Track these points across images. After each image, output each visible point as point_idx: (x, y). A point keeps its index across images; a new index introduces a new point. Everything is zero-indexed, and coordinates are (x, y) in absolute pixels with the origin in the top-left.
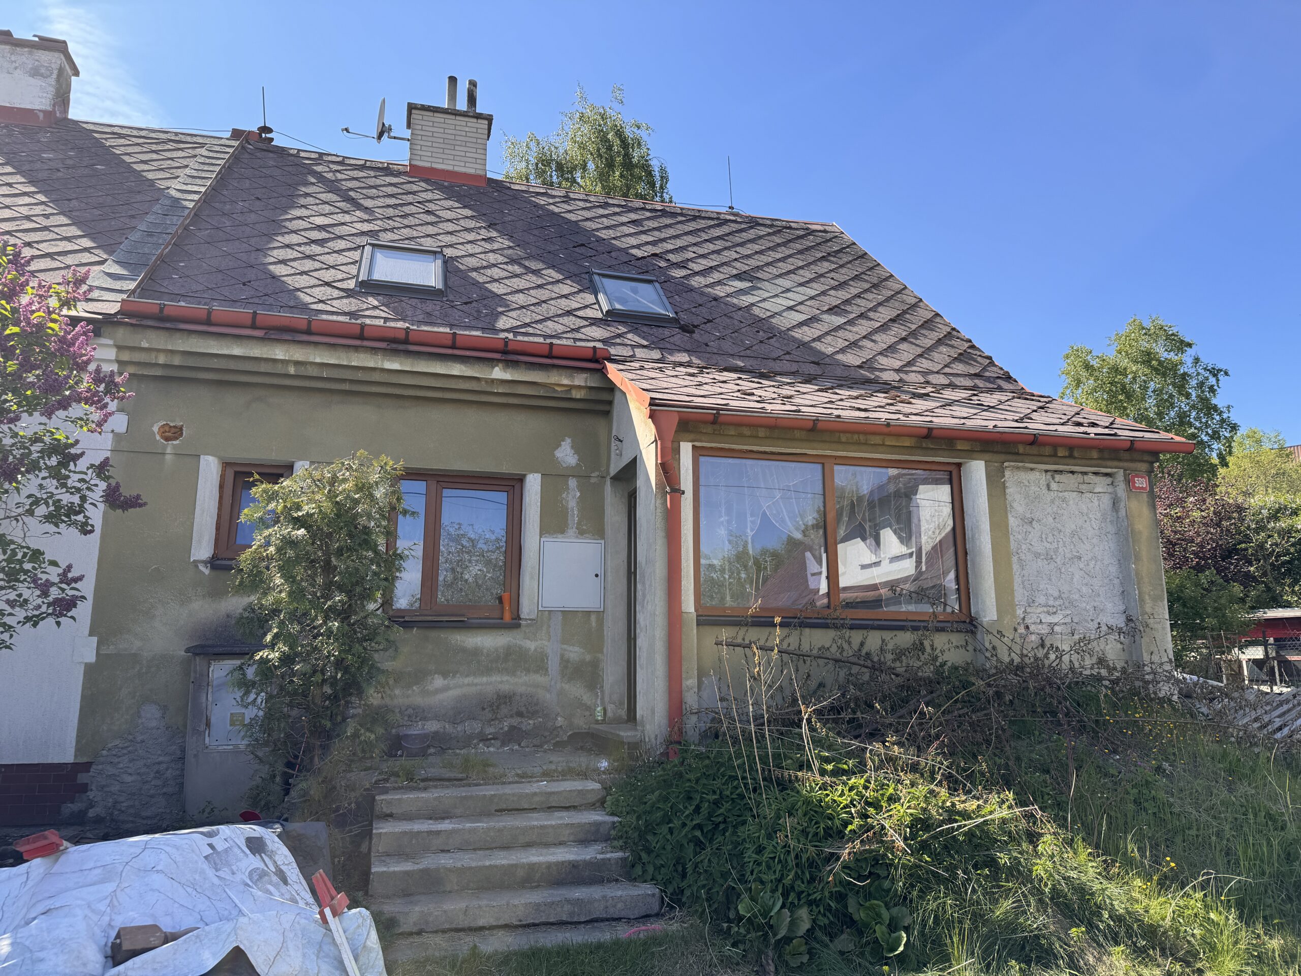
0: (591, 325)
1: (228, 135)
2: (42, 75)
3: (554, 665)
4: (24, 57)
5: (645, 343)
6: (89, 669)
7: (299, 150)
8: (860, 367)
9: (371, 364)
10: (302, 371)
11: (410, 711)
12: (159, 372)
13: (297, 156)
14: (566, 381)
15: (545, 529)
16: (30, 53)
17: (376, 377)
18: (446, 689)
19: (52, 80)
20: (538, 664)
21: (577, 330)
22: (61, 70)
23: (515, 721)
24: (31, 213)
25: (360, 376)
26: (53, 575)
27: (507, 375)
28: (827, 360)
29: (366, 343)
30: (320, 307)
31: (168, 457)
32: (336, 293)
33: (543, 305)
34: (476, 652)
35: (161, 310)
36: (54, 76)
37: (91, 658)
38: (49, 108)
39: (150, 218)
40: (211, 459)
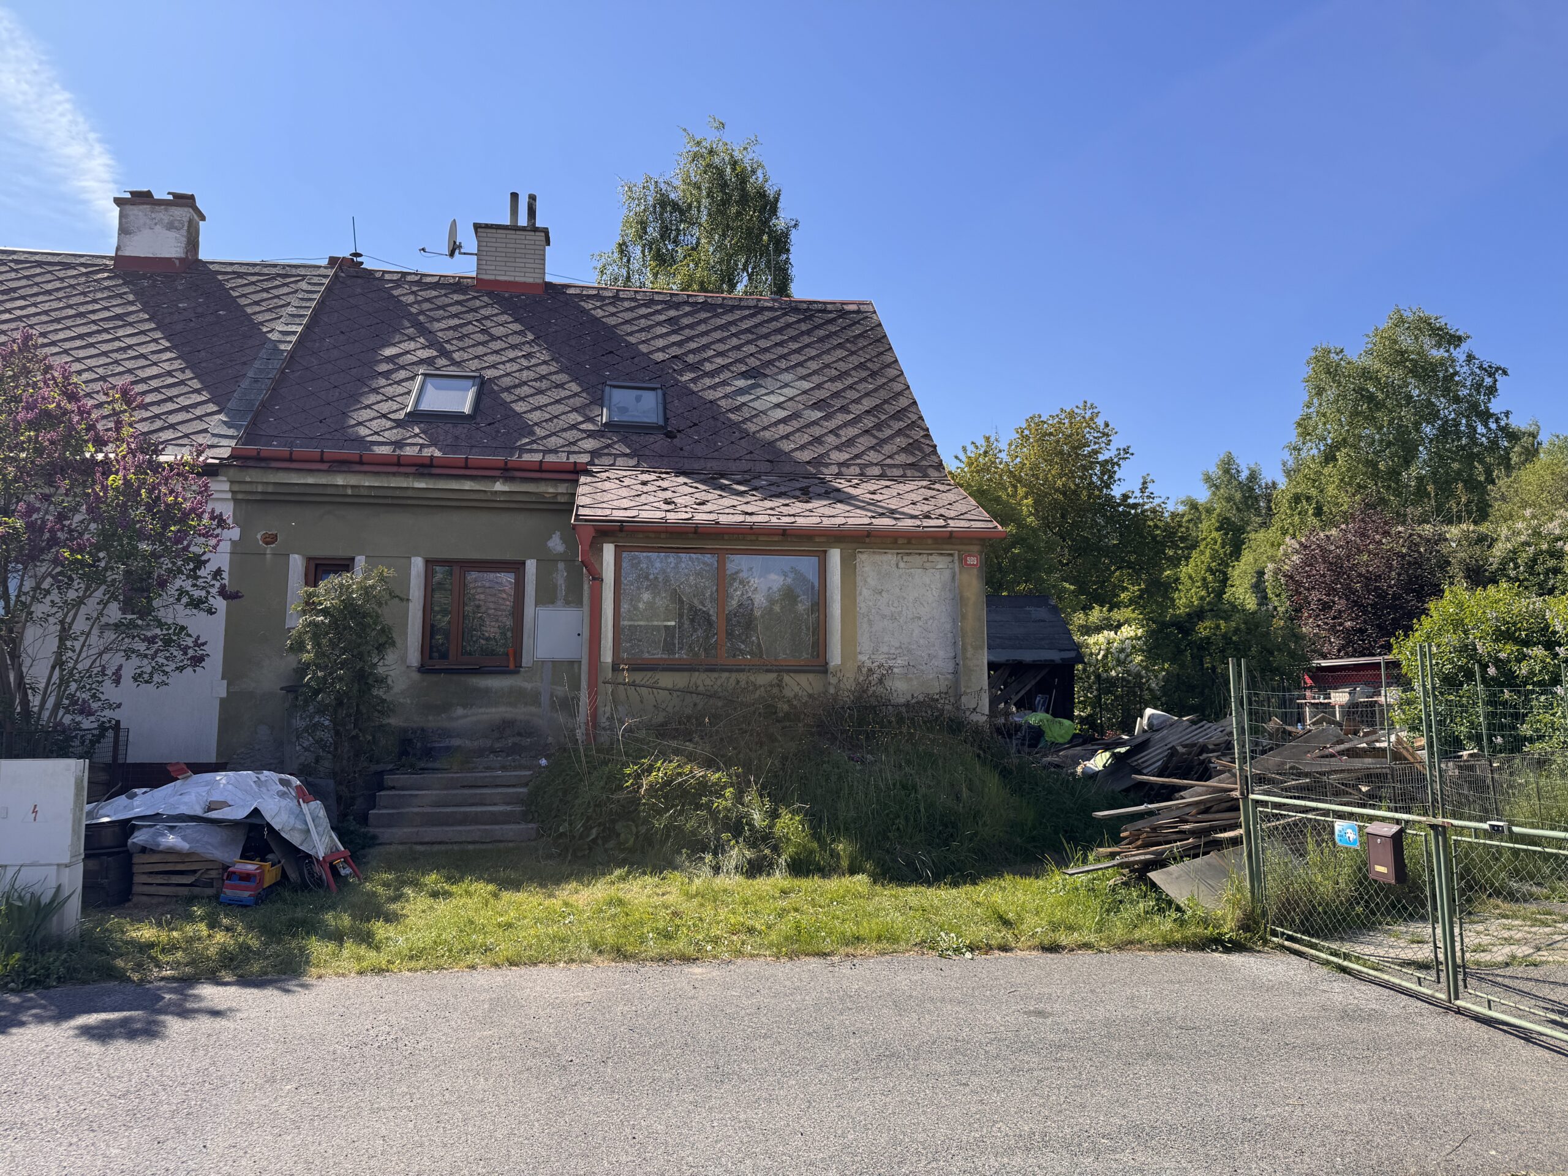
0: (589, 436)
1: (325, 262)
2: (176, 228)
3: (545, 699)
4: (162, 215)
5: (628, 451)
6: (222, 700)
7: (384, 272)
8: (808, 463)
9: (405, 485)
10: (356, 492)
11: (440, 732)
12: (259, 497)
13: (381, 279)
14: (551, 490)
15: (538, 602)
16: (166, 210)
17: (410, 494)
18: (466, 716)
19: (184, 232)
20: (534, 698)
21: (574, 443)
22: (190, 221)
23: (517, 739)
24: (172, 368)
25: (398, 493)
26: (190, 642)
27: (506, 488)
28: (783, 458)
29: (402, 469)
30: (375, 438)
31: (268, 556)
32: (389, 424)
33: (555, 420)
34: (487, 691)
35: (258, 453)
36: (186, 228)
37: (224, 694)
38: (183, 256)
39: (257, 364)
40: (296, 556)
